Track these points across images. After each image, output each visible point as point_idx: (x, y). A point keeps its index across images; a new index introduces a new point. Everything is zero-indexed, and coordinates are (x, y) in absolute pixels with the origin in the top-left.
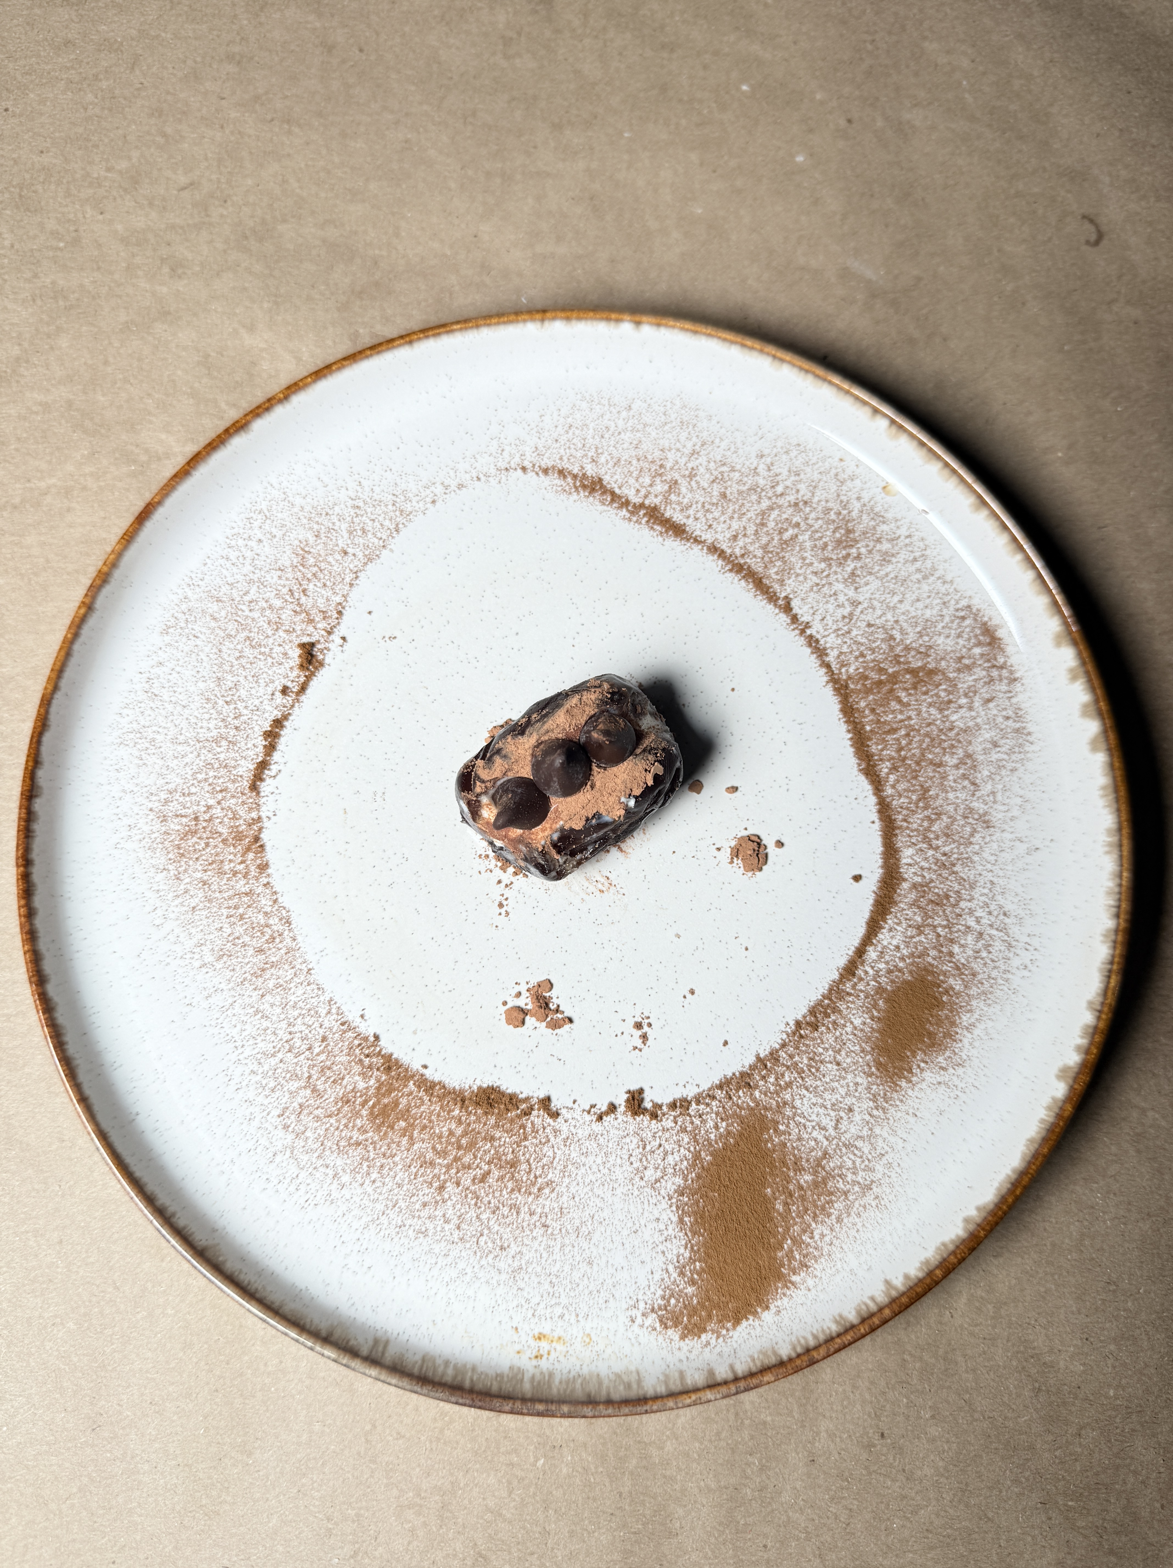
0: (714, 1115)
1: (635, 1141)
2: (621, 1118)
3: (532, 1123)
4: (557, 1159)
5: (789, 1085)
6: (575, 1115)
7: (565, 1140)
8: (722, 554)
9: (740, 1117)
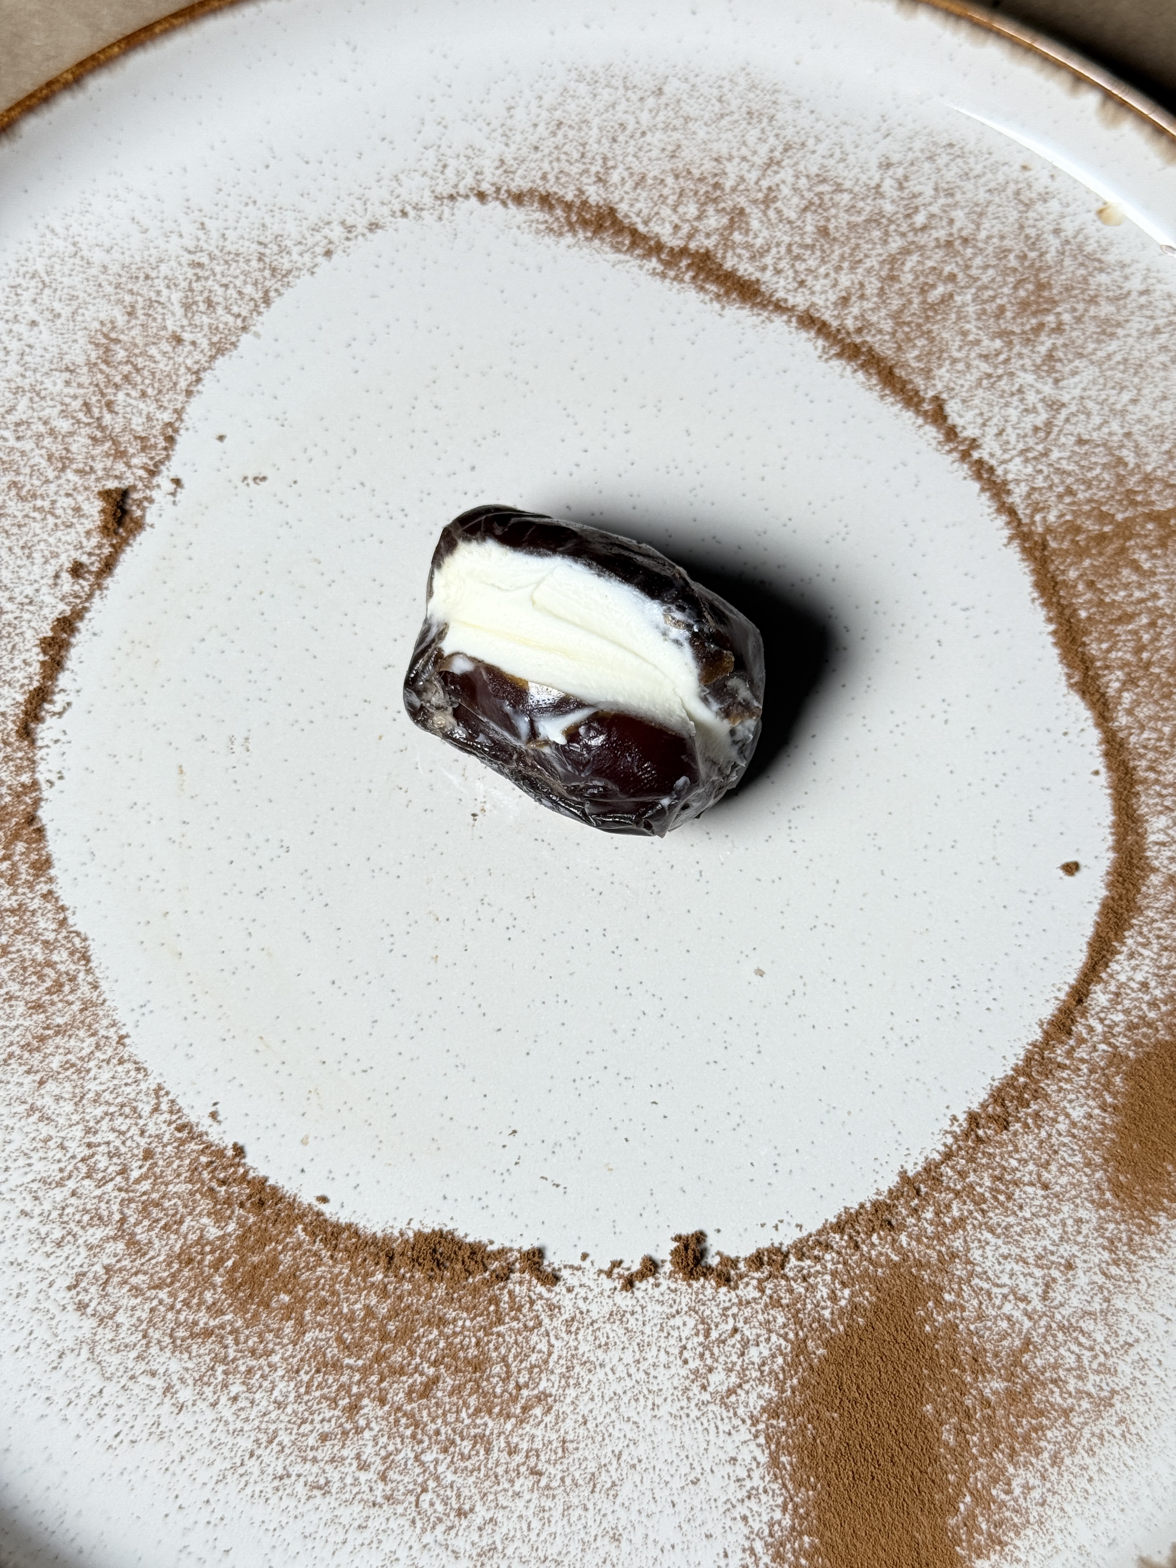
0: (828, 1278)
1: (691, 1323)
2: (665, 1283)
3: (511, 1293)
4: (554, 1357)
5: (960, 1223)
6: (585, 1280)
7: (569, 1323)
8: (823, 329)
9: (874, 1279)
